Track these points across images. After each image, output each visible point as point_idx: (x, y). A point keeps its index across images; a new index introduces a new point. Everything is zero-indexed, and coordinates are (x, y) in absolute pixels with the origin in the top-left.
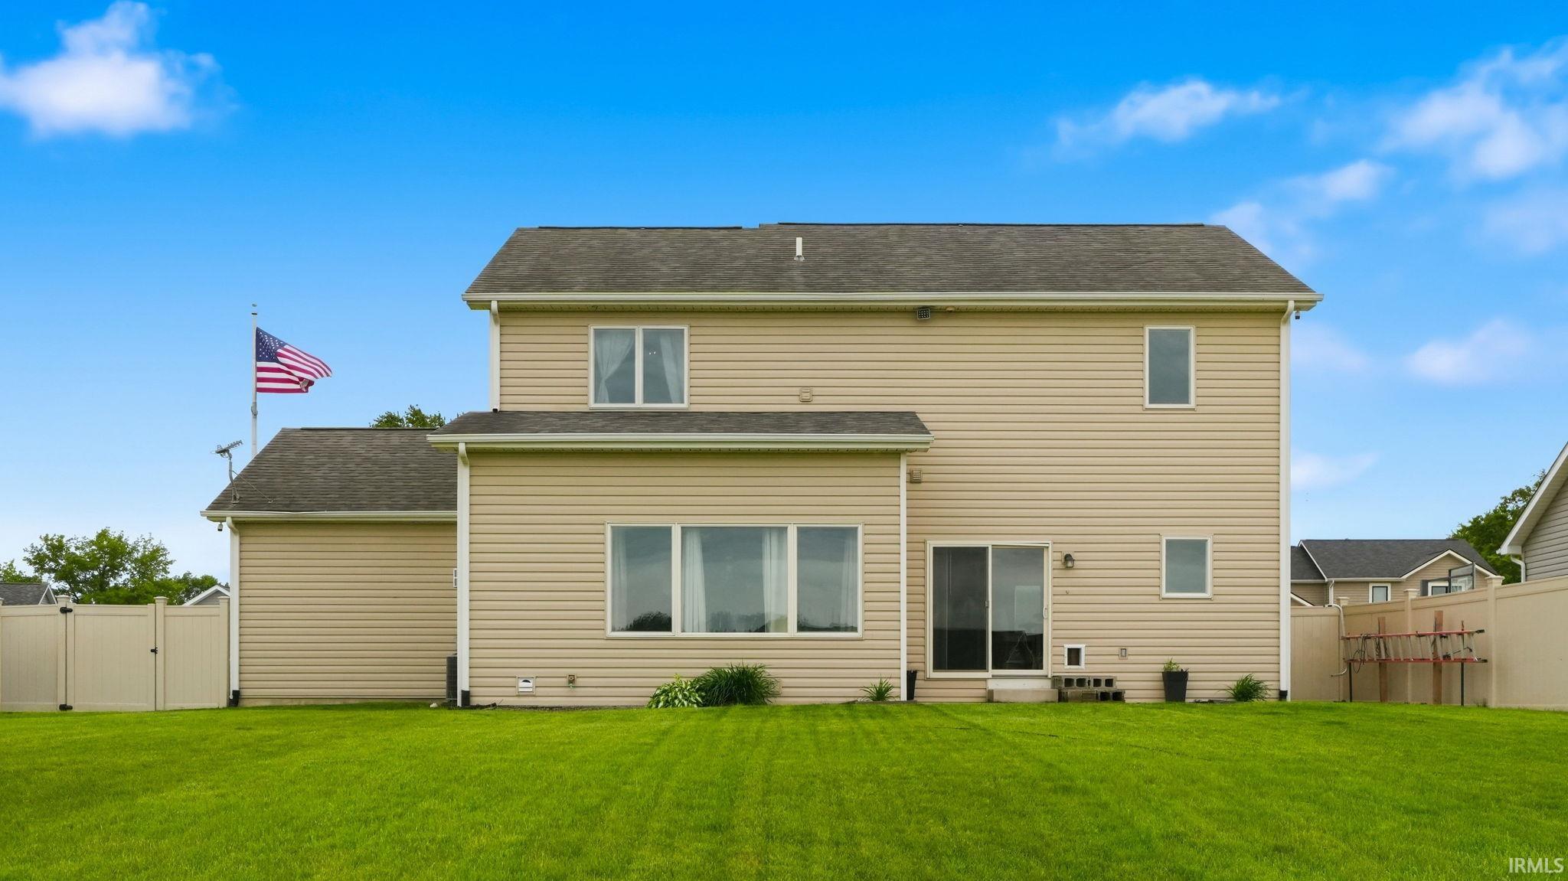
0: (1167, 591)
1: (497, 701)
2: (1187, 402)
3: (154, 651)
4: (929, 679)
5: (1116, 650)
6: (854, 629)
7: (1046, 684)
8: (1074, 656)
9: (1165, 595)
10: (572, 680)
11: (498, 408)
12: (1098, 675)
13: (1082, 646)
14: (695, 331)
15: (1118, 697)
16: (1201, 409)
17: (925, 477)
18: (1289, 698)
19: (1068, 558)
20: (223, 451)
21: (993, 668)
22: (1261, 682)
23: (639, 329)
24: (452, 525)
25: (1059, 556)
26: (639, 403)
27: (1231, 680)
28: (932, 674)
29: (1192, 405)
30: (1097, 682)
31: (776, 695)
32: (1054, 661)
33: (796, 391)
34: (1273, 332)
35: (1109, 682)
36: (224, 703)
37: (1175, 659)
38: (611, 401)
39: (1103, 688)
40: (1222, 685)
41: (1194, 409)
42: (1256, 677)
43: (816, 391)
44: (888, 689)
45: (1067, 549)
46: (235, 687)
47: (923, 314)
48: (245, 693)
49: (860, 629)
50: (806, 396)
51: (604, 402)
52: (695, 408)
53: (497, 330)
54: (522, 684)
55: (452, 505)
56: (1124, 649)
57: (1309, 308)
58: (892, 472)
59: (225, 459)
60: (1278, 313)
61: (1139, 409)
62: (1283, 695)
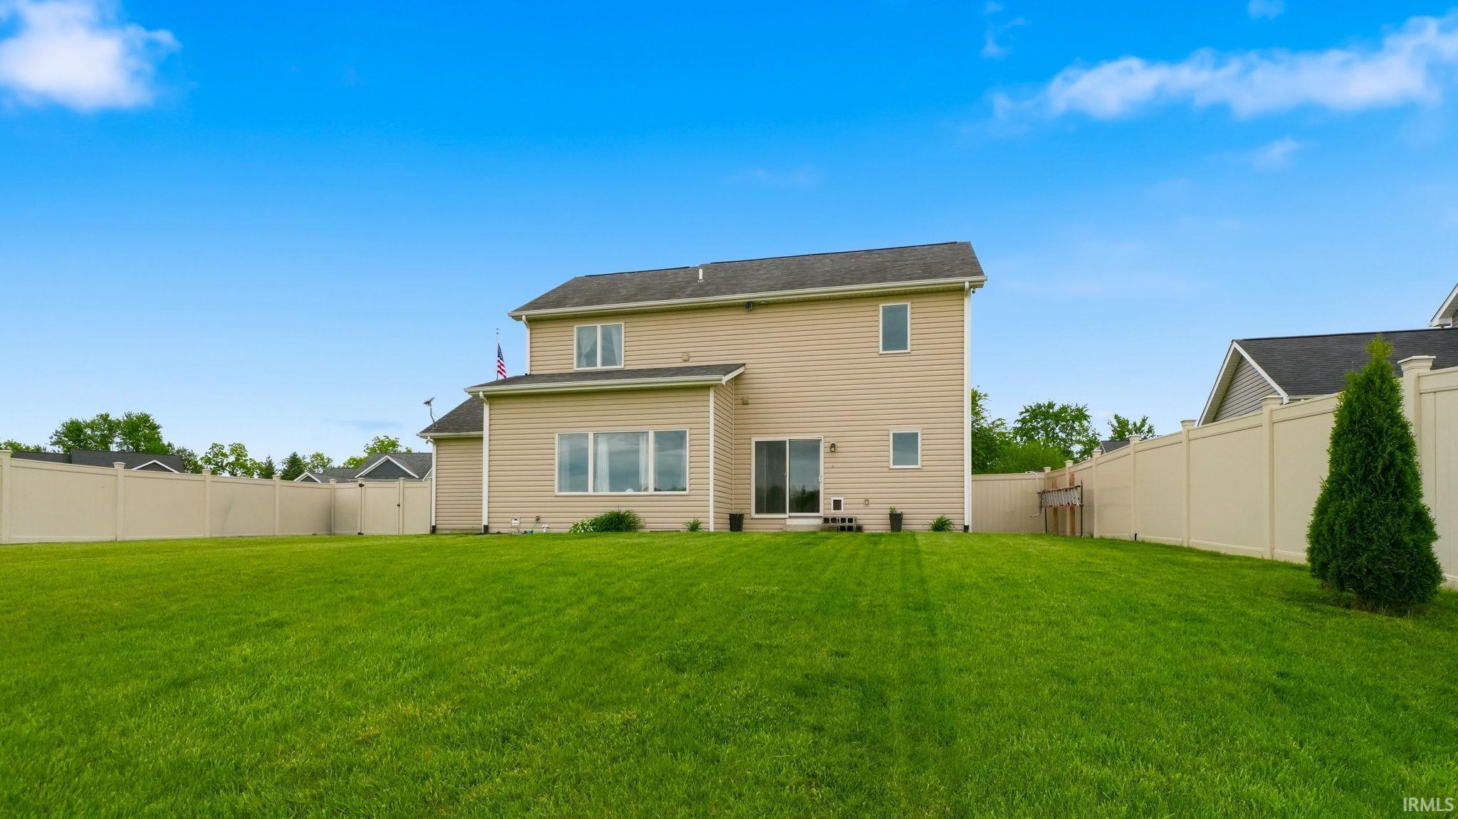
0: (894, 464)
1: (502, 531)
2: (907, 349)
3: (399, 505)
4: (753, 519)
5: (862, 501)
6: (685, 490)
7: (820, 522)
8: (837, 505)
9: (892, 466)
10: (538, 519)
11: (528, 374)
12: (843, 516)
13: (842, 499)
14: (628, 325)
15: (859, 529)
16: (913, 353)
17: (750, 401)
18: (970, 530)
19: (833, 446)
20: (428, 403)
21: (789, 512)
22: (948, 520)
23: (599, 326)
24: (480, 439)
25: (829, 445)
26: (599, 367)
27: (932, 519)
28: (754, 515)
29: (908, 351)
30: (843, 520)
31: (642, 527)
32: (826, 508)
33: (680, 355)
34: (960, 303)
35: (851, 520)
36: (429, 533)
37: (896, 506)
38: (587, 366)
39: (847, 524)
40: (925, 522)
41: (909, 353)
42: (947, 517)
43: (692, 354)
44: (700, 523)
45: (833, 441)
46: (433, 524)
47: (749, 306)
48: (438, 526)
49: (687, 489)
50: (686, 358)
51: (583, 367)
52: (628, 368)
53: (528, 332)
54: (514, 521)
55: (481, 429)
56: (867, 500)
57: (981, 286)
58: (705, 398)
59: (427, 407)
60: (960, 291)
61: (876, 355)
62: (966, 528)
